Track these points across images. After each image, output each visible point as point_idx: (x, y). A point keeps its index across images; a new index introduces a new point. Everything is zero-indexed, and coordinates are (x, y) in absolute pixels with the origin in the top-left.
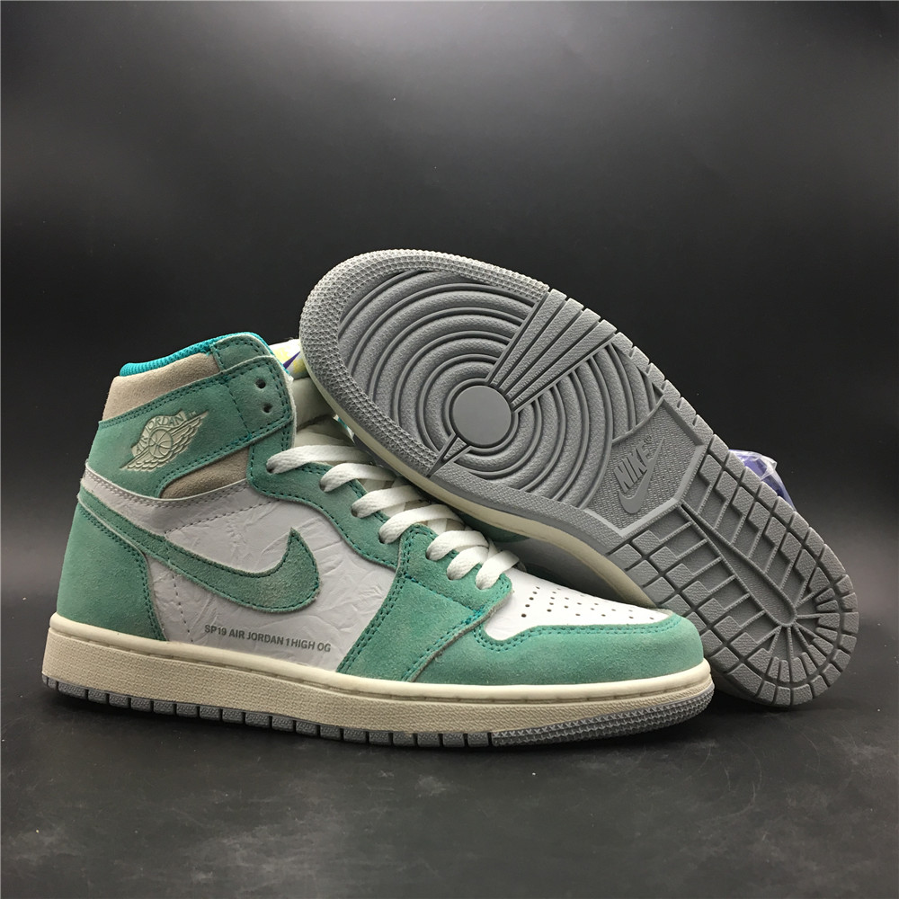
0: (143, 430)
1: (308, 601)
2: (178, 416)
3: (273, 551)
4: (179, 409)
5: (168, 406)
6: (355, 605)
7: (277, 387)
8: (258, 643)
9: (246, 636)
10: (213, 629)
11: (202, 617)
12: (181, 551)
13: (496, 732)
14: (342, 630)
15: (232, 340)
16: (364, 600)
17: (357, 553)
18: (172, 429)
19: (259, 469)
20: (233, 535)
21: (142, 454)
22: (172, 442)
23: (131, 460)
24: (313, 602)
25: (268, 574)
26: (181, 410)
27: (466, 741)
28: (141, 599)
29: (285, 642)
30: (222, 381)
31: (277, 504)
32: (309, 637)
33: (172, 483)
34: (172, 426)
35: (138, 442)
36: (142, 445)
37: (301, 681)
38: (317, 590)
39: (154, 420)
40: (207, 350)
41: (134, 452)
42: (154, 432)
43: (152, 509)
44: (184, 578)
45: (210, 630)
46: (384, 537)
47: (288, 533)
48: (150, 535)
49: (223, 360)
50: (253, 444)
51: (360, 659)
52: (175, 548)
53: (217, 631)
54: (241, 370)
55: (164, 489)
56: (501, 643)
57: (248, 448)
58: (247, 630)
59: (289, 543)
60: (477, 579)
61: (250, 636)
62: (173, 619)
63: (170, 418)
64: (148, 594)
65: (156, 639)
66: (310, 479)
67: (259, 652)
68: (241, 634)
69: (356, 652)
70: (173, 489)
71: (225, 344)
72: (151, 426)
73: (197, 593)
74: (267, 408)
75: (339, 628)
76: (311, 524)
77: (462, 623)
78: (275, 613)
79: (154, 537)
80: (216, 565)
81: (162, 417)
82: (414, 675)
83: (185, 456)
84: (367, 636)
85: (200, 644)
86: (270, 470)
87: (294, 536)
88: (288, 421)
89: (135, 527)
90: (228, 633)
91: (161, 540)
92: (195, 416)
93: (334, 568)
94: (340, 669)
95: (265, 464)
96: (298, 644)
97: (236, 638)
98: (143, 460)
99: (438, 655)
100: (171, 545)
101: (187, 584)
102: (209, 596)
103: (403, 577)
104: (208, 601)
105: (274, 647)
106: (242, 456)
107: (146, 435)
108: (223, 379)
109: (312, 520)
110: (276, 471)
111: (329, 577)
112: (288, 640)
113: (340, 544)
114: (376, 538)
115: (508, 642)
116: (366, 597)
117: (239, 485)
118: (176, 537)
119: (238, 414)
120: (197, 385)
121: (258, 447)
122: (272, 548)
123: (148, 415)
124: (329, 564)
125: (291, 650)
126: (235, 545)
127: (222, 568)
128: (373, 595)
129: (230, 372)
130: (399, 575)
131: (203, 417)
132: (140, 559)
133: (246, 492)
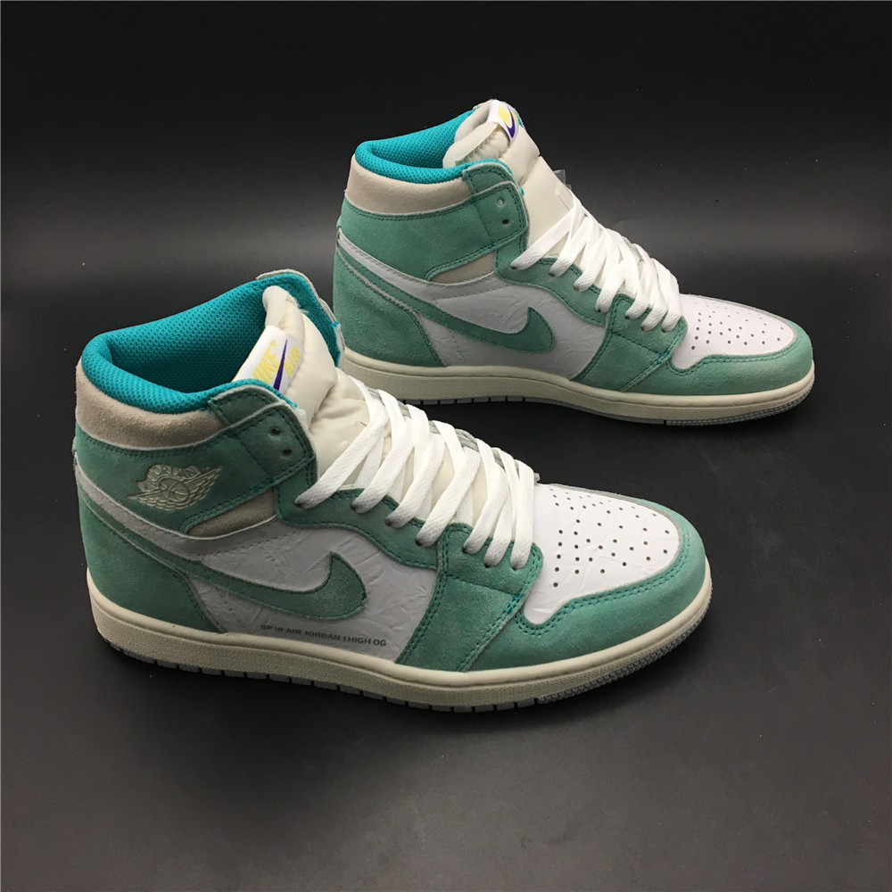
0: (147, 473)
1: (359, 608)
2: (189, 469)
3: (315, 570)
4: (188, 463)
5: (174, 459)
6: (402, 606)
7: (292, 431)
8: (315, 638)
9: (303, 632)
10: (269, 627)
11: (255, 620)
12: (222, 575)
13: (541, 697)
14: (395, 628)
16: (410, 601)
17: (397, 561)
18: (185, 480)
19: (288, 506)
20: (274, 560)
21: (153, 493)
22: (188, 490)
24: (364, 609)
26: (191, 464)
29: (342, 638)
31: (310, 531)
32: (364, 635)
33: (198, 525)
34: (184, 477)
35: (144, 479)
36: (150, 485)
37: (363, 668)
38: (365, 599)
39: (159, 467)
41: (141, 487)
45: (263, 627)
46: (422, 541)
47: (328, 555)
48: (184, 559)
49: (228, 415)
50: (277, 485)
51: (416, 654)
52: (216, 572)
53: (274, 628)
54: (250, 423)
55: (191, 529)
56: (540, 627)
57: (272, 489)
58: (304, 630)
59: (331, 564)
60: (512, 561)
61: (307, 633)
62: (227, 620)
64: (197, 603)
65: (214, 631)
66: (342, 504)
67: (318, 643)
68: (298, 631)
69: (411, 648)
71: (227, 398)
72: (157, 472)
73: (247, 604)
74: (286, 453)
75: (391, 627)
76: (347, 542)
77: (504, 612)
78: (329, 620)
79: (189, 561)
80: (261, 586)
81: (169, 468)
82: (468, 666)
83: (206, 502)
84: (420, 634)
86: (299, 506)
87: (334, 558)
88: (311, 459)
89: (165, 551)
90: (285, 630)
91: (197, 563)
92: (209, 470)
93: (377, 577)
94: (398, 661)
95: (293, 502)
96: (355, 640)
97: (295, 633)
98: (157, 500)
99: (487, 648)
100: (209, 568)
103: (445, 577)
104: (259, 610)
105: (332, 641)
106: (267, 497)
107: (151, 477)
108: (233, 434)
109: (348, 538)
110: (307, 506)
111: (375, 585)
112: (345, 638)
113: (379, 554)
114: (414, 544)
115: (547, 624)
116: (412, 598)
117: (270, 521)
118: (213, 561)
119: (256, 462)
120: (204, 444)
121: (282, 487)
122: (314, 568)
123: (150, 460)
124: (372, 575)
125: (348, 644)
126: (276, 568)
127: (269, 588)
128: (418, 595)
129: (238, 426)
130: (440, 576)
131: (219, 470)
133: (280, 527)
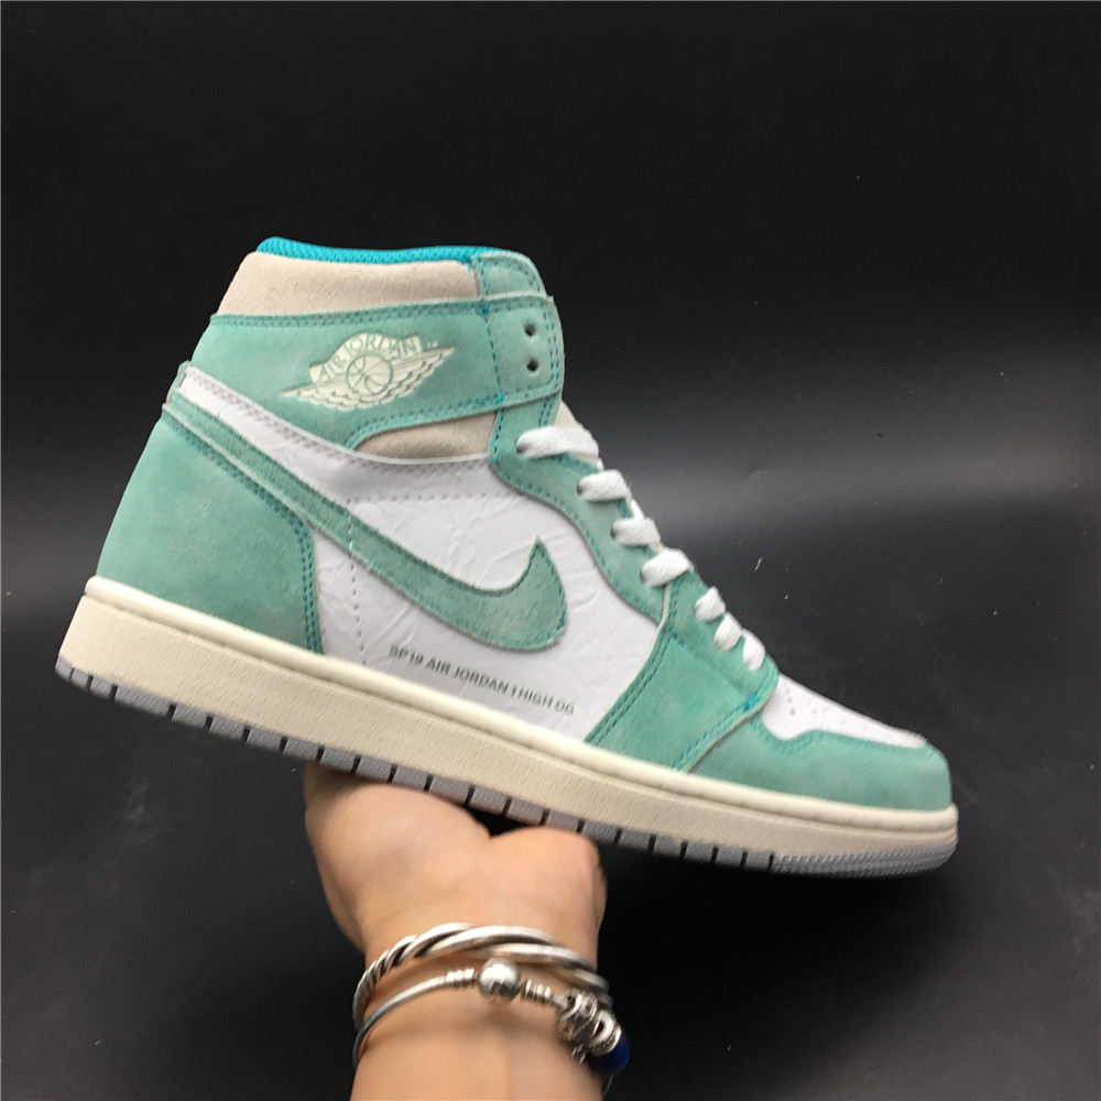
0: (339, 346)
1: (551, 640)
2: (408, 342)
3: (511, 562)
4: (412, 331)
5: (393, 323)
6: (608, 659)
7: (549, 341)
8: (468, 685)
9: (453, 670)
10: (403, 653)
11: (387, 633)
12: (374, 534)
13: (781, 854)
14: (591, 688)
15: (504, 259)
18: (394, 358)
19: (507, 446)
21: (330, 382)
22: (392, 376)
23: (306, 383)
24: (555, 644)
25: (500, 593)
26: (415, 334)
27: (744, 860)
28: (296, 587)
29: (510, 690)
30: (481, 311)
31: (519, 500)
32: (545, 690)
33: (380, 434)
34: (395, 354)
35: (325, 361)
36: (332, 368)
37: (529, 746)
38: (561, 630)
39: (364, 337)
40: (467, 260)
41: (315, 373)
42: (363, 355)
43: (336, 464)
44: (372, 573)
45: (398, 652)
46: (646, 576)
47: (531, 543)
48: (325, 500)
49: (487, 283)
50: (503, 410)
51: (617, 732)
52: (365, 528)
53: (408, 657)
54: (509, 304)
55: (365, 441)
56: (784, 744)
57: (496, 412)
58: (456, 664)
59: (532, 558)
60: (745, 655)
61: (458, 672)
62: (341, 627)
63: (394, 342)
64: (310, 585)
65: (309, 648)
66: (568, 476)
67: (468, 697)
68: (446, 668)
70: (381, 444)
71: (495, 261)
72: (356, 344)
73: (388, 596)
74: (532, 366)
75: (587, 685)
76: (561, 537)
77: (739, 708)
78: (504, 649)
79: (332, 505)
80: (425, 565)
81: (379, 338)
82: (689, 766)
83: (406, 401)
84: (626, 703)
85: (379, 669)
86: (520, 450)
87: (539, 549)
88: (555, 391)
89: (300, 483)
90: (426, 661)
91: (341, 511)
92: (435, 349)
93: (585, 603)
94: (590, 739)
95: (515, 441)
96: (529, 696)
97: (438, 670)
98: (332, 390)
99: (718, 744)
100: (357, 522)
101: (374, 582)
102: (406, 605)
103: (668, 635)
104: (403, 612)
105: (490, 692)
106: (488, 421)
107: (342, 354)
108: (484, 309)
110: (529, 454)
111: (580, 613)
112: (515, 688)
114: (638, 575)
116: (621, 651)
117: (476, 461)
118: (367, 511)
119: (493, 364)
120: (446, 306)
121: (510, 416)
122: (507, 558)
123: (352, 328)
124: (581, 595)
125: (516, 702)
127: (434, 570)
128: (630, 650)
129: (494, 302)
130: (667, 632)
131: (447, 353)
132: (301, 529)
133: (484, 473)
